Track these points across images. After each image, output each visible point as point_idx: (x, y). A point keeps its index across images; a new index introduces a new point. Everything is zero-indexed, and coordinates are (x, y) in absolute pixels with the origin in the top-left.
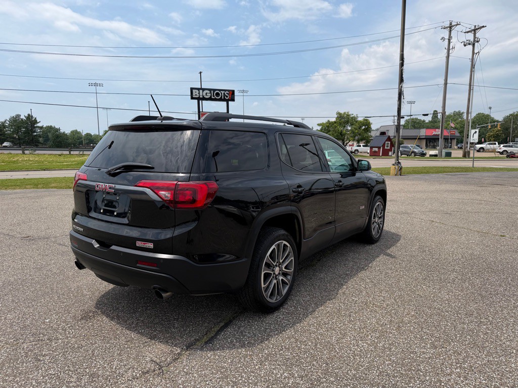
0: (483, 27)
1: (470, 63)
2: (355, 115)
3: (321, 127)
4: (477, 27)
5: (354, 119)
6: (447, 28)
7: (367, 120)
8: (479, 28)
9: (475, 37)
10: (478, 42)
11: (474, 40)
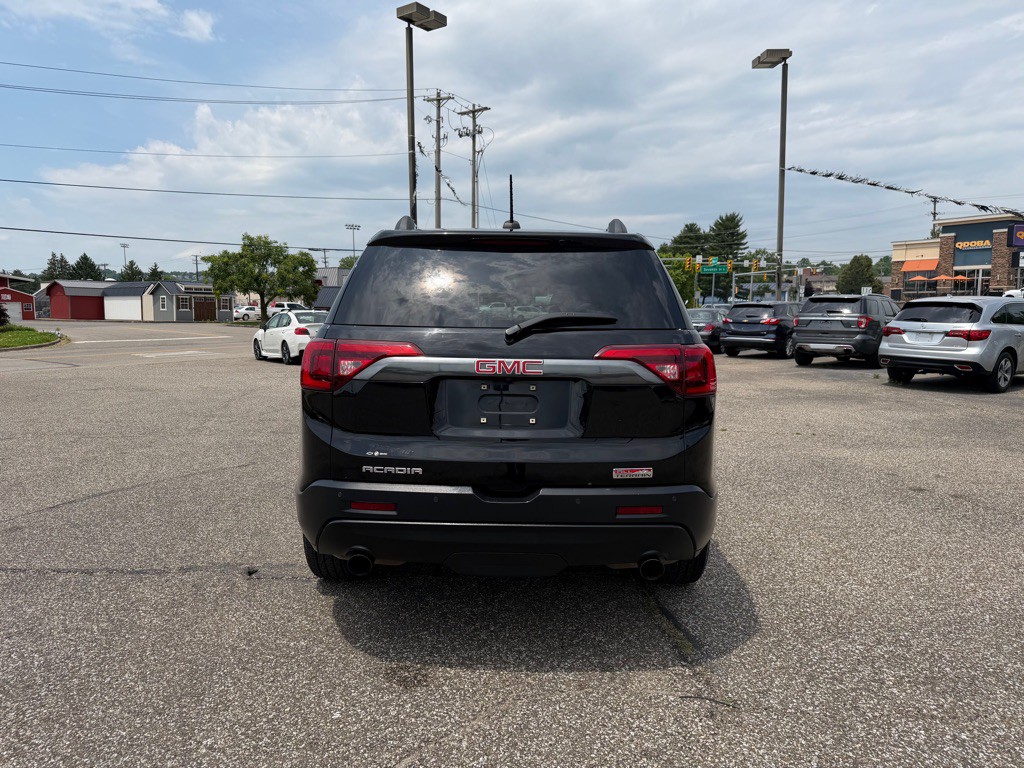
0: (486, 109)
1: (471, 167)
2: (280, 243)
3: (209, 264)
4: (477, 108)
5: (280, 250)
6: (432, 100)
7: (306, 255)
8: (480, 110)
9: (475, 125)
10: (480, 132)
11: (474, 130)
